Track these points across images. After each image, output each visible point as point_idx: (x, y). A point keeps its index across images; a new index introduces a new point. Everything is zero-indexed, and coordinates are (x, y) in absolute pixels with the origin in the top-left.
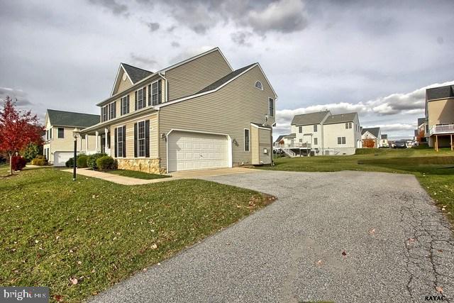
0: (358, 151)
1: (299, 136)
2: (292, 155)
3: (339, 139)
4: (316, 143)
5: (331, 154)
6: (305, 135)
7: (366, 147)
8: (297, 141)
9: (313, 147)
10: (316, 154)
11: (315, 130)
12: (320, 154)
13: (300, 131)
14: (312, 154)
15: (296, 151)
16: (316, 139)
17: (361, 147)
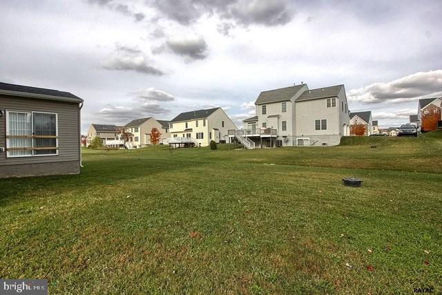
0: (344, 141)
1: (262, 119)
2: (250, 146)
3: (317, 122)
4: (284, 128)
5: (306, 144)
6: (269, 117)
7: (355, 135)
8: (259, 125)
9: (281, 133)
10: (284, 145)
11: (284, 110)
12: (290, 144)
13: (264, 112)
14: (279, 144)
15: (256, 140)
16: (284, 123)
17: (349, 135)
